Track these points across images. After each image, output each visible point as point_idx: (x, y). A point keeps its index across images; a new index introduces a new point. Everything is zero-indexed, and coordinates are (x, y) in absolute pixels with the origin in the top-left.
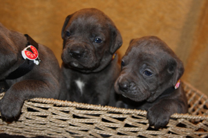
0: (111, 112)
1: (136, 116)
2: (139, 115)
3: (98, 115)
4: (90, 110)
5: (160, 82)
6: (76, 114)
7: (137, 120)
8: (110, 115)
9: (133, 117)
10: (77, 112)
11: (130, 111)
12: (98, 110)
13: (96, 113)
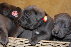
0: (55, 43)
1: (64, 44)
2: (65, 44)
3: (50, 44)
4: (48, 42)
5: (69, 30)
6: (42, 44)
7: (64, 45)
8: (55, 44)
9: (63, 44)
10: (43, 44)
11: (62, 42)
12: (51, 42)
13: (50, 43)
